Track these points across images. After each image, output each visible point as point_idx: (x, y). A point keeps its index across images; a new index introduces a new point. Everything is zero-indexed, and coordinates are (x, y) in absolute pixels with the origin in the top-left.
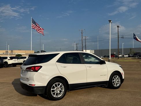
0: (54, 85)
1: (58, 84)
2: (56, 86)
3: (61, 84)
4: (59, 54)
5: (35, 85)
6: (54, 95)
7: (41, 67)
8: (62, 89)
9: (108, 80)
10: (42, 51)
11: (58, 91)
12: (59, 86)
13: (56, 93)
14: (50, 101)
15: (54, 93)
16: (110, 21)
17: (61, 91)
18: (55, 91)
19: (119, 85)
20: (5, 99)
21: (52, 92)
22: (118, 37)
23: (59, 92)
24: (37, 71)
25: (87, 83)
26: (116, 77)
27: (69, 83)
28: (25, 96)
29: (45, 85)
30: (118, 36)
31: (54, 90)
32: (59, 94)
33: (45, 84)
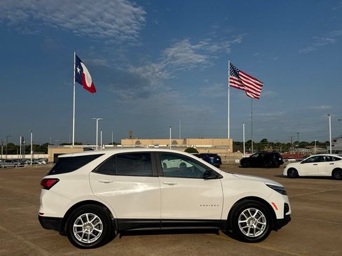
0: (80, 218)
1: (89, 216)
2: (85, 220)
3: (96, 216)
4: (102, 155)
5: (43, 214)
7: (57, 180)
9: (225, 217)
12: (92, 221)
13: (83, 234)
18: (83, 229)
23: (90, 233)
24: (48, 188)
26: (253, 212)
27: (115, 217)
29: (62, 216)
31: (81, 227)
32: (92, 237)
33: (61, 214)
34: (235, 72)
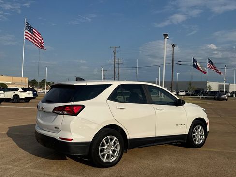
0: (104, 140)
1: (110, 139)
2: (107, 142)
3: (115, 138)
4: (111, 85)
5: (72, 140)
6: (104, 158)
7: (83, 107)
8: (116, 148)
9: (187, 133)
10: (78, 79)
11: (110, 151)
12: (112, 143)
13: (106, 155)
14: (96, 169)
15: (104, 155)
16: (166, 36)
17: (114, 151)
18: (105, 151)
19: (201, 141)
20: (7, 164)
21: (101, 152)
22: (173, 63)
23: (111, 153)
24: (76, 114)
25: (155, 137)
26: (199, 128)
27: (128, 138)
28: (43, 160)
29: (90, 140)
30: (173, 61)
31: (104, 149)
32: (112, 156)
33: (89, 138)
34: (30, 29)
